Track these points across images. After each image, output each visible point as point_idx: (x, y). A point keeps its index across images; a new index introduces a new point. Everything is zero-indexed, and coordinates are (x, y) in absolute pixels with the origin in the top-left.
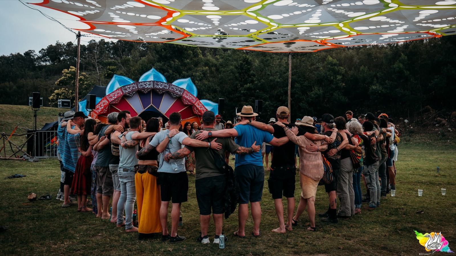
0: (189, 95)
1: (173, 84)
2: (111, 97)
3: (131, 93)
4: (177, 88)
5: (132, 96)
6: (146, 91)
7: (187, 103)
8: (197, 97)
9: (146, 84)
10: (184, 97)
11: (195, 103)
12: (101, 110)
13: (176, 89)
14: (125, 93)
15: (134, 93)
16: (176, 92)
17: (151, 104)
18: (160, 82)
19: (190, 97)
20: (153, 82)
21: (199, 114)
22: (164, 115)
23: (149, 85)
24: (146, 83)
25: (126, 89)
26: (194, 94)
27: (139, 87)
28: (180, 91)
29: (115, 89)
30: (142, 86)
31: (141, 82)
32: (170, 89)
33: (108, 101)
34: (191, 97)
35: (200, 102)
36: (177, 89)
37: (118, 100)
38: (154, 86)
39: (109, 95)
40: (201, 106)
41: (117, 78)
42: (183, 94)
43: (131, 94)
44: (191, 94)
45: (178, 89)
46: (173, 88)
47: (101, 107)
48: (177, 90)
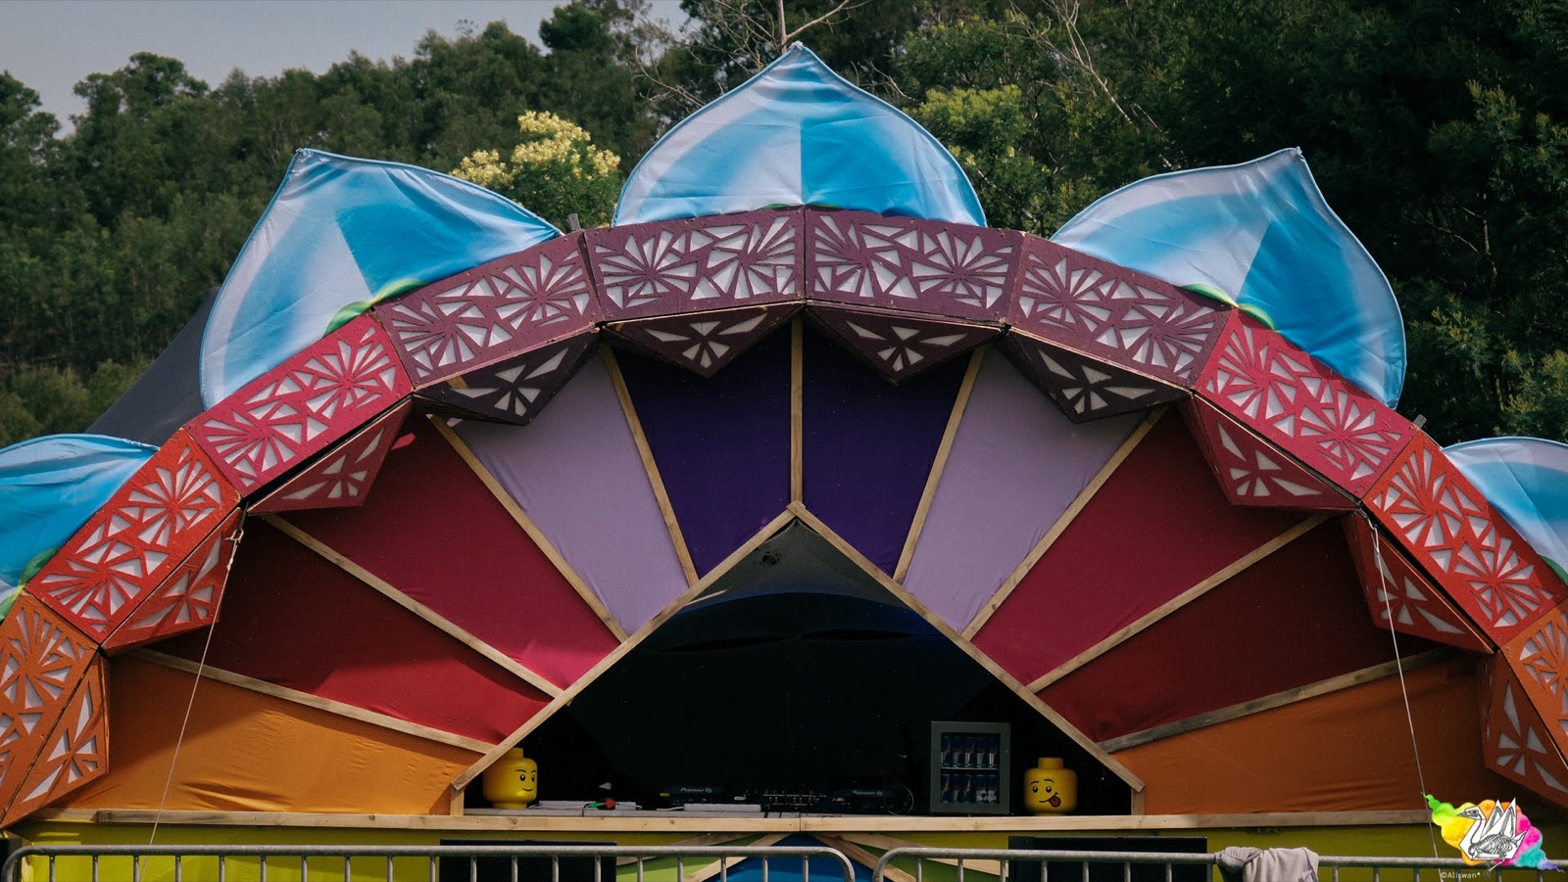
0: (1297, 383)
1: (1073, 236)
2: (264, 434)
3: (510, 375)
4: (1123, 293)
5: (534, 409)
6: (704, 342)
7: (1261, 490)
8: (1407, 406)
9: (699, 259)
10: (1221, 400)
11: (1380, 482)
12: (132, 592)
13: (1105, 302)
14: (438, 371)
15: (552, 365)
16: (1106, 339)
17: (797, 507)
18: (891, 215)
19: (1305, 400)
20: (806, 216)
21: (1443, 627)
22: (964, 644)
23: (746, 261)
24: (697, 243)
25: (446, 331)
26: (1356, 359)
27: (615, 296)
28: (1159, 333)
29: (311, 330)
30: (648, 273)
31: (648, 232)
32: (1026, 307)
33: (223, 475)
34: (1318, 409)
35: (1443, 467)
36: (1118, 309)
37: (350, 467)
38: (805, 273)
39: (238, 401)
40: (1464, 518)
41: (331, 188)
42: (1203, 366)
43: (513, 389)
44: (1324, 370)
45: (1137, 304)
46: (1063, 298)
47: (138, 552)
48: (1117, 325)
